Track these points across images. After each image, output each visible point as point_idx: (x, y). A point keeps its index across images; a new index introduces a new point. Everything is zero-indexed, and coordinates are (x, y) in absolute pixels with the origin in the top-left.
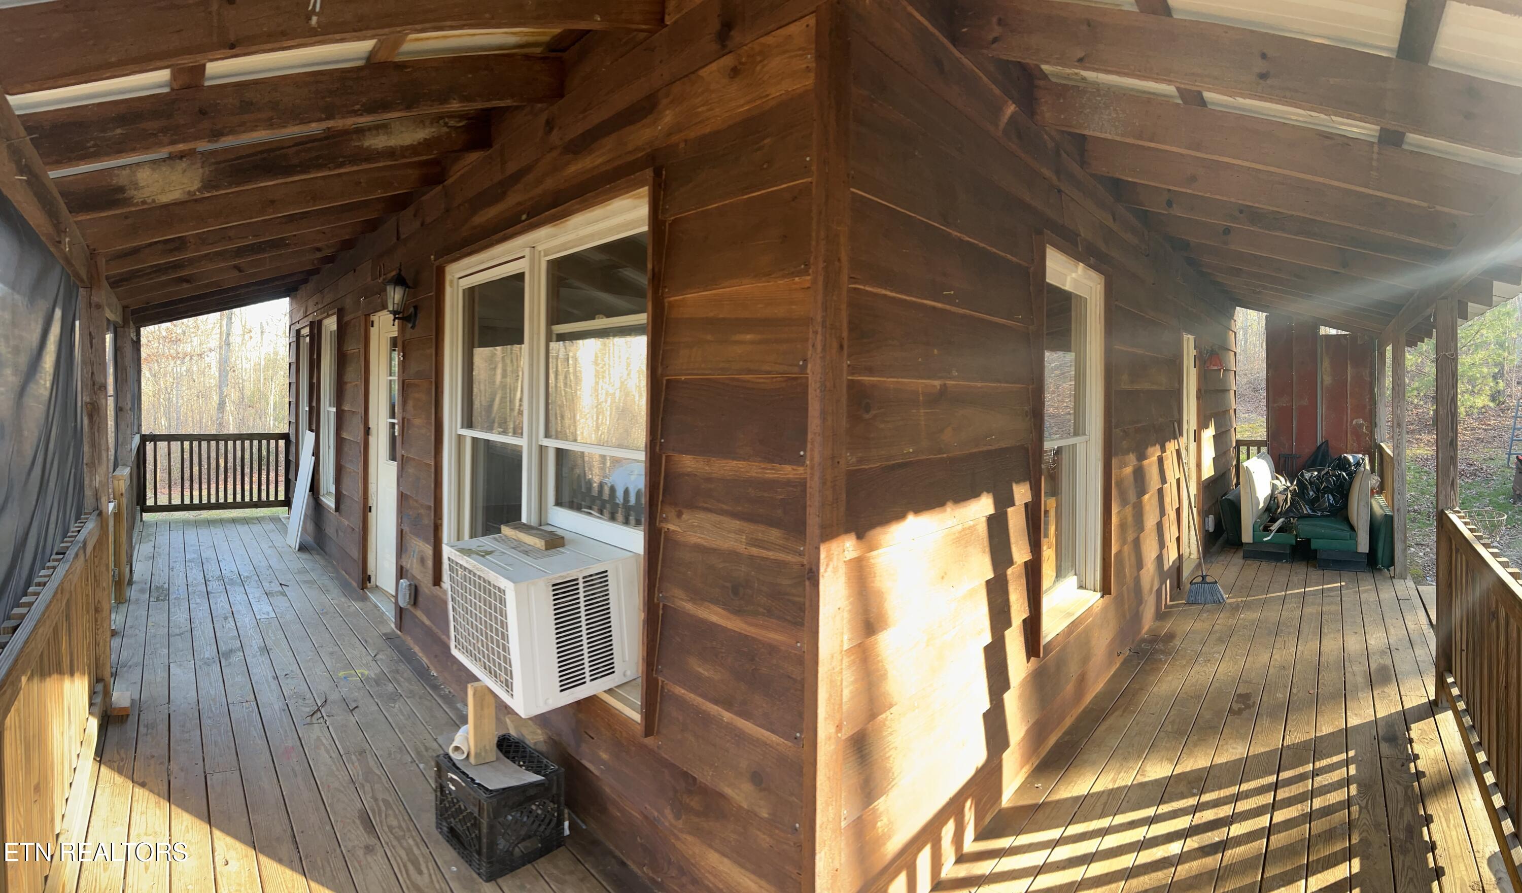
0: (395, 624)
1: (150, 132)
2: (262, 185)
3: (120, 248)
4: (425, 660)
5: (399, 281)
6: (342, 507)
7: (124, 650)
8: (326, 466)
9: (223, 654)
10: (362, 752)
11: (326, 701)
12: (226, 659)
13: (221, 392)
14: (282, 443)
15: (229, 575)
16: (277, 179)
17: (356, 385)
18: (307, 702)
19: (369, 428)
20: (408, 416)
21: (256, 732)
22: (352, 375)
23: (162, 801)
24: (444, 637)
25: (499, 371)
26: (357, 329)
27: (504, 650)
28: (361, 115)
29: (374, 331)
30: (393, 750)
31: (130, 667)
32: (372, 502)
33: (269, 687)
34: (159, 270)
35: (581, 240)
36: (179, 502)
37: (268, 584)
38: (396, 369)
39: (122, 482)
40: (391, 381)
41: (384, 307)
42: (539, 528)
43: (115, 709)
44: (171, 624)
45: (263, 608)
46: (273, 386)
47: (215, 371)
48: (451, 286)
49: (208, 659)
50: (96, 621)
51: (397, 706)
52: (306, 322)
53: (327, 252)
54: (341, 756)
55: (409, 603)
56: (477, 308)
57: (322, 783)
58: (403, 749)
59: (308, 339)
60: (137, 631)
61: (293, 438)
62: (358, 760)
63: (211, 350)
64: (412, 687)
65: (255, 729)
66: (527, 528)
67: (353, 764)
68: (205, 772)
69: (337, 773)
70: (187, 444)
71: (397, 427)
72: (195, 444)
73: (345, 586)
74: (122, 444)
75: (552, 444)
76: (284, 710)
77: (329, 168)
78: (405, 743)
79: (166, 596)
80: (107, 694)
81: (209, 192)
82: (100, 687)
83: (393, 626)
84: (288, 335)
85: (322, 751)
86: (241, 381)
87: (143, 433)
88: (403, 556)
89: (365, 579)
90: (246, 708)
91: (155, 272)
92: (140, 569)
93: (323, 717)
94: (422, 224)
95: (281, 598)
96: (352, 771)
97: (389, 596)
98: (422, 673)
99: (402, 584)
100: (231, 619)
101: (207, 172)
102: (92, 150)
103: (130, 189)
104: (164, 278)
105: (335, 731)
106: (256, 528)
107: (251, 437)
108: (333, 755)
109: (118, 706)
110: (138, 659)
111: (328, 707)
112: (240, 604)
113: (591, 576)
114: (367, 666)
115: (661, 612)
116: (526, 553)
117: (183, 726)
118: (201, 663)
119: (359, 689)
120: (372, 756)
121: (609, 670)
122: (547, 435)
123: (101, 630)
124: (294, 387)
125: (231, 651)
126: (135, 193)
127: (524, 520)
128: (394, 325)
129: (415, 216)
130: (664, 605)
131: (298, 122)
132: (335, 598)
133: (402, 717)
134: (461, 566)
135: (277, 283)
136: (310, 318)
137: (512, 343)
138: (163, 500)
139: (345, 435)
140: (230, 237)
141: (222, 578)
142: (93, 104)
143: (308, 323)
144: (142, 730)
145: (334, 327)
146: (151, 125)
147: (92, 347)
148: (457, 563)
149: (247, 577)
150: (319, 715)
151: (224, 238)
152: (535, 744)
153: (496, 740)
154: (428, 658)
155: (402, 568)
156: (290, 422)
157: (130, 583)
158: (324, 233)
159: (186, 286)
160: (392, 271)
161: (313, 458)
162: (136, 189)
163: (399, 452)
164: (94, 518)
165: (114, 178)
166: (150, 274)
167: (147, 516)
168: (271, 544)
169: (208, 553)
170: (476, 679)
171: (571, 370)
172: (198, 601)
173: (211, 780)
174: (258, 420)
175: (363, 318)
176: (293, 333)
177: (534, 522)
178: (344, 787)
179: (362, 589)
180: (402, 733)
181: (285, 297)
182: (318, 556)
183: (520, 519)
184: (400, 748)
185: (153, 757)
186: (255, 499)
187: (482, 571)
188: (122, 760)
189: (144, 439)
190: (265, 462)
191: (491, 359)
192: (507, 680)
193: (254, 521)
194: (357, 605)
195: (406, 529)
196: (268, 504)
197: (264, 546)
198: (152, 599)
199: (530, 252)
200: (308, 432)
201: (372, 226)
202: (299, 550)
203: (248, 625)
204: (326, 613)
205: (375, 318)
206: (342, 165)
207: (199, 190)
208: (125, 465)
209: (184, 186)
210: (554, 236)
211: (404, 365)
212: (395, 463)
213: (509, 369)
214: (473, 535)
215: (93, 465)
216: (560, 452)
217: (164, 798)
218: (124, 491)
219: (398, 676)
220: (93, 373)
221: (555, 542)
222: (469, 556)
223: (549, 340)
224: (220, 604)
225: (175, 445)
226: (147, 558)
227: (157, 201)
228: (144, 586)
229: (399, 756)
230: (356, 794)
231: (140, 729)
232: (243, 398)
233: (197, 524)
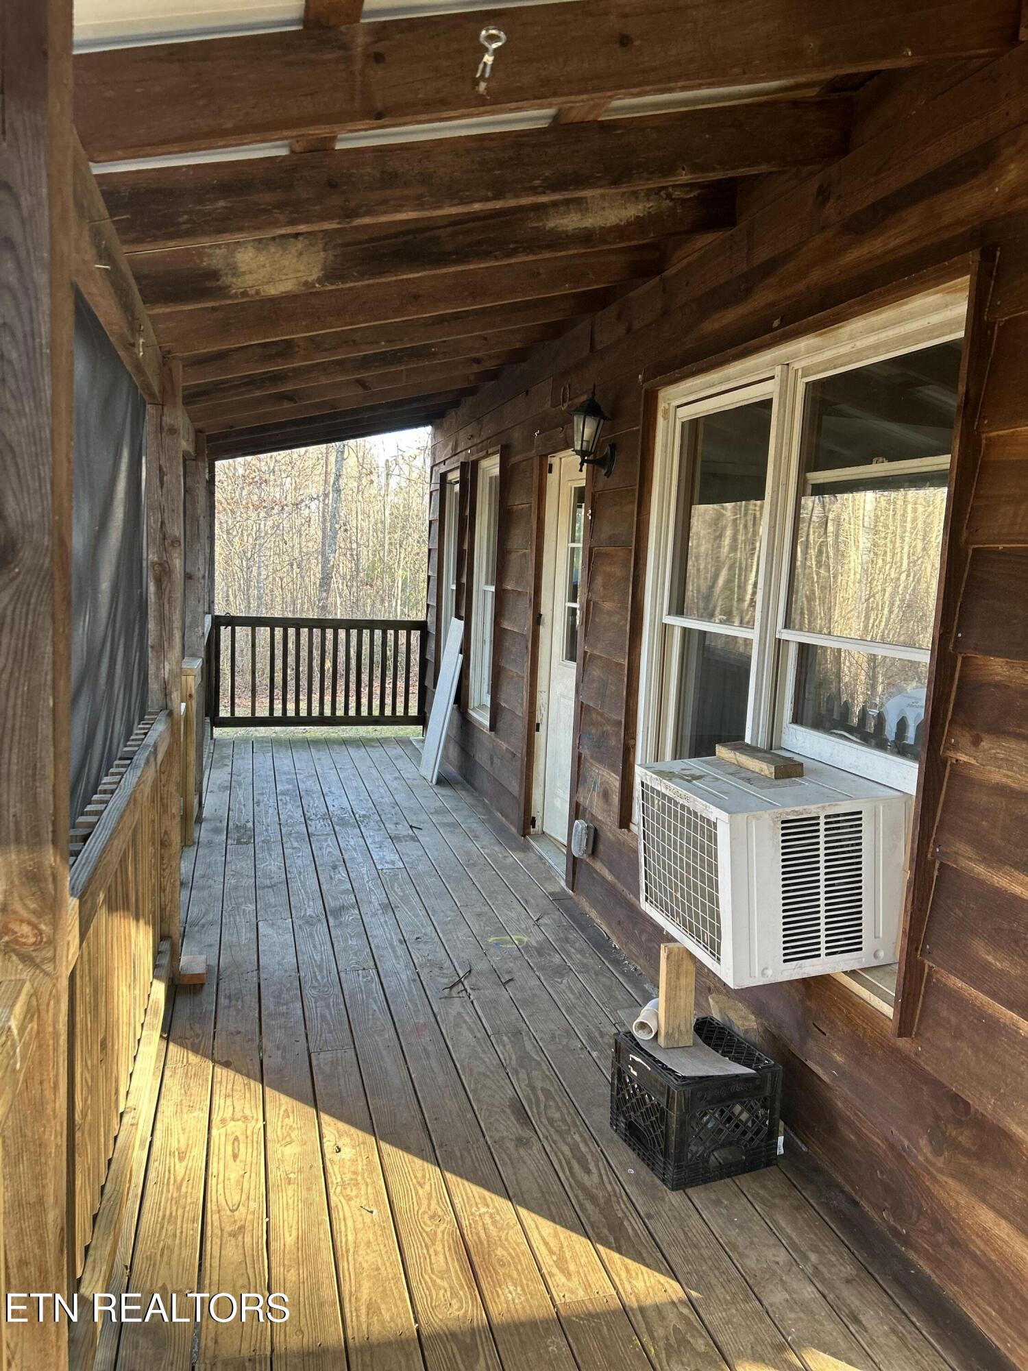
0: (566, 881)
1: (262, 207)
2: (404, 277)
3: (205, 351)
4: (604, 928)
5: (591, 409)
6: (500, 724)
7: (194, 905)
8: (479, 669)
9: (331, 911)
10: (517, 1033)
11: (470, 971)
12: (335, 918)
13: (326, 561)
14: (416, 635)
15: (339, 812)
16: (425, 270)
17: (525, 554)
18: (445, 971)
19: (541, 615)
20: (595, 598)
21: (376, 1006)
22: (519, 542)
23: (252, 1083)
24: (631, 897)
25: (727, 541)
26: (528, 474)
27: (711, 901)
28: (544, 193)
29: (552, 479)
30: (558, 1032)
31: (203, 926)
32: (540, 717)
33: (394, 952)
34: (251, 382)
35: (860, 353)
36: (267, 714)
37: (393, 827)
38: (580, 534)
39: (190, 679)
40: (573, 549)
41: (568, 444)
42: (769, 751)
43: (185, 975)
44: (259, 874)
45: (387, 856)
46: (402, 556)
47: (315, 531)
48: (665, 419)
49: (311, 916)
50: (162, 858)
51: (565, 981)
52: (455, 462)
53: (490, 365)
54: (489, 1037)
55: (585, 852)
56: (700, 448)
57: (462, 1066)
58: (570, 1032)
59: (457, 488)
60: (212, 883)
61: (432, 629)
62: (511, 1042)
63: (312, 499)
64: (585, 961)
65: (376, 1002)
66: (752, 751)
67: (504, 1046)
68: (308, 1049)
69: (483, 1056)
70: (279, 632)
71: (578, 612)
72: (291, 631)
73: (500, 832)
74: (190, 627)
75: (794, 637)
76: (414, 980)
77: (495, 257)
78: (573, 1025)
79: (250, 838)
80: (175, 955)
81: (332, 284)
82: (166, 946)
83: (563, 883)
84: (428, 480)
85: (464, 1030)
86: (354, 546)
87: (217, 613)
88: (580, 789)
89: (528, 822)
90: (363, 977)
91: (246, 384)
92: (212, 802)
93: (466, 990)
94: (629, 330)
95: (410, 844)
96: (503, 1054)
97: (559, 845)
98: (600, 944)
99: (577, 826)
100: (341, 869)
101: (331, 258)
102: (185, 227)
103: (226, 275)
104: (258, 393)
105: (482, 1008)
106: (377, 753)
107: (372, 625)
108: (478, 1035)
109: (189, 972)
110: (214, 915)
111: (473, 979)
112: (355, 850)
113: (838, 815)
114: (526, 931)
115: (936, 873)
116: (749, 780)
117: (279, 997)
118: (301, 922)
119: (515, 959)
120: (530, 1039)
121: (855, 945)
122: (787, 625)
123: (168, 871)
124: (435, 555)
125: (342, 908)
126: (234, 280)
127: (748, 740)
128: (581, 470)
129: (619, 317)
130: (941, 864)
131: (456, 201)
132: (486, 846)
133: (570, 995)
134: (658, 792)
135: (415, 406)
136: (462, 457)
137: (748, 498)
138: (242, 711)
139: (506, 625)
140: (354, 341)
141: (328, 816)
142: (189, 166)
143: (459, 464)
144: (223, 1001)
145: (496, 471)
146: (266, 198)
147: (162, 487)
148: (653, 789)
149: (364, 816)
150: (460, 987)
151: (346, 342)
152: (746, 1031)
153: (694, 1021)
154: (609, 925)
155: (578, 805)
156: (428, 606)
157: (199, 820)
158: (485, 339)
159: (287, 405)
160: (583, 394)
161: (461, 656)
162: (234, 275)
163: (581, 647)
164: (163, 719)
165: (205, 259)
166: (238, 386)
167: (218, 732)
168: (397, 774)
169: (307, 784)
170: (671, 939)
171: (830, 540)
172: (295, 844)
173: (318, 1059)
174: (378, 605)
175: (536, 461)
176: (436, 479)
177: (762, 742)
178: (491, 1072)
179: (524, 836)
180: (571, 1014)
181: (424, 424)
182: (463, 793)
183: (743, 738)
184: (567, 1032)
185: (239, 1032)
186: (376, 712)
187: (687, 798)
188: (197, 1036)
189: (218, 622)
190: (390, 663)
191: (716, 524)
192: (712, 940)
193: (373, 744)
194: (515, 857)
195: (586, 752)
196: (394, 720)
197: (387, 777)
198: (230, 841)
199: (782, 371)
200: (454, 620)
201: (556, 330)
202: (437, 784)
203: (365, 876)
204: (474, 865)
205: (554, 460)
206: (513, 253)
207: (319, 280)
208: (194, 656)
209: (299, 275)
210: (819, 349)
211: (592, 527)
212: (574, 665)
213: (741, 538)
214: (677, 755)
215: (161, 649)
216: (804, 649)
217: (255, 1080)
218: (193, 692)
219: (568, 946)
220: (163, 523)
221: (789, 769)
222: (670, 780)
223: (800, 493)
224: (327, 850)
225: (263, 632)
226: (222, 788)
227: (263, 294)
228: (218, 824)
229: (565, 1041)
230: (507, 1081)
231: (219, 1000)
232: (358, 572)
233: (292, 744)
